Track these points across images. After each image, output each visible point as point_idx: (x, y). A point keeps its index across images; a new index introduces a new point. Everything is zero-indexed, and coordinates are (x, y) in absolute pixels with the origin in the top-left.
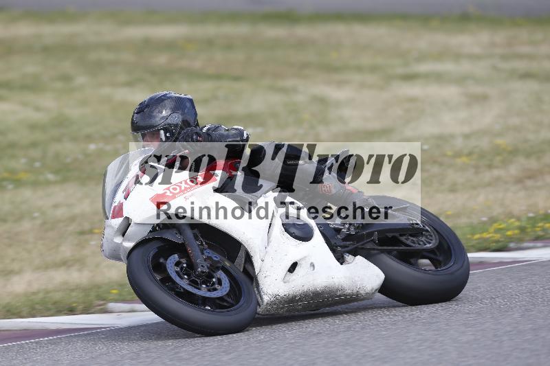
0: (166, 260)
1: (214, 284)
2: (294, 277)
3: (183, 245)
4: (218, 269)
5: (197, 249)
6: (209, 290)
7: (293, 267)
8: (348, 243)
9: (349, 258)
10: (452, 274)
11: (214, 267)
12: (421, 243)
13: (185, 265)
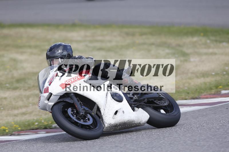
0: (68, 109)
1: (86, 120)
2: (116, 117)
3: (73, 104)
4: (87, 113)
5: (79, 105)
6: (84, 122)
7: (116, 113)
8: (136, 103)
9: (136, 109)
10: (175, 115)
11: (86, 113)
12: (162, 103)
13: (75, 112)
